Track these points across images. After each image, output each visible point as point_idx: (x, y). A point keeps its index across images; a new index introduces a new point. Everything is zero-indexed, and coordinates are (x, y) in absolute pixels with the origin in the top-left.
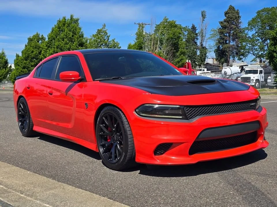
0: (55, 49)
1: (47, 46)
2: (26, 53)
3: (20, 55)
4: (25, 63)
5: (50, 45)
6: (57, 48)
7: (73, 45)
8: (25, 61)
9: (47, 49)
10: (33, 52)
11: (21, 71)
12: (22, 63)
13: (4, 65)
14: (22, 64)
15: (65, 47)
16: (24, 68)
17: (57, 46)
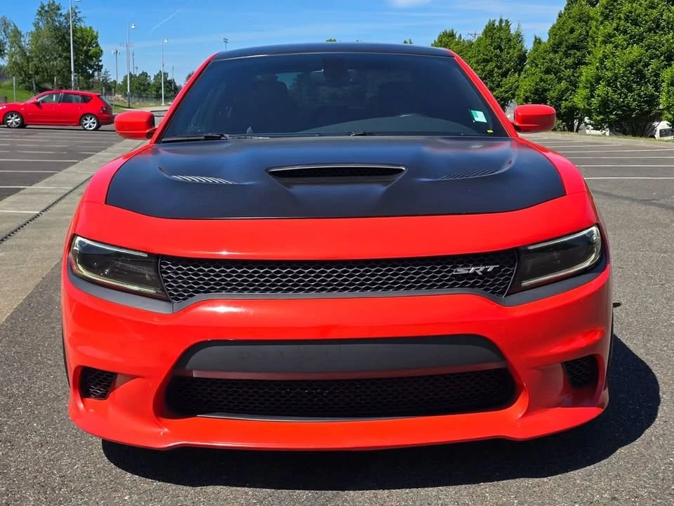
0: (622, 22)
1: (602, 13)
2: (556, 35)
3: (545, 39)
4: (551, 60)
5: (610, 11)
6: (626, 20)
7: (670, 11)
8: (551, 55)
9: (602, 23)
10: (572, 31)
11: (541, 80)
12: (544, 59)
13: (517, 65)
14: (543, 63)
15: (646, 15)
16: (548, 71)
17: (625, 14)
